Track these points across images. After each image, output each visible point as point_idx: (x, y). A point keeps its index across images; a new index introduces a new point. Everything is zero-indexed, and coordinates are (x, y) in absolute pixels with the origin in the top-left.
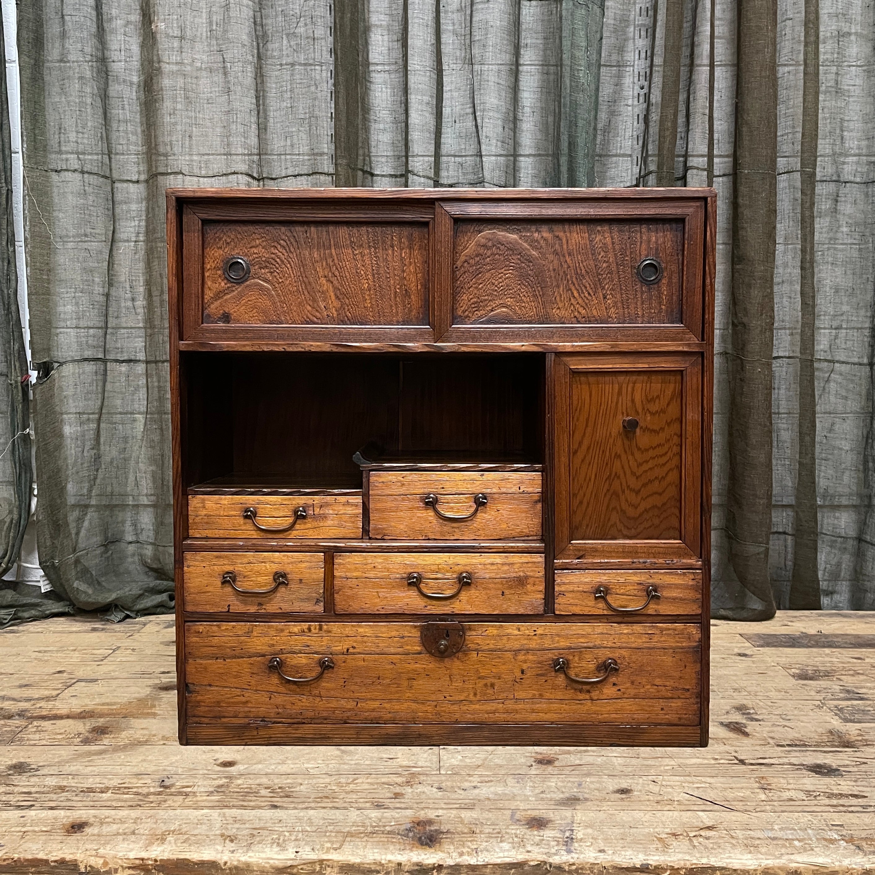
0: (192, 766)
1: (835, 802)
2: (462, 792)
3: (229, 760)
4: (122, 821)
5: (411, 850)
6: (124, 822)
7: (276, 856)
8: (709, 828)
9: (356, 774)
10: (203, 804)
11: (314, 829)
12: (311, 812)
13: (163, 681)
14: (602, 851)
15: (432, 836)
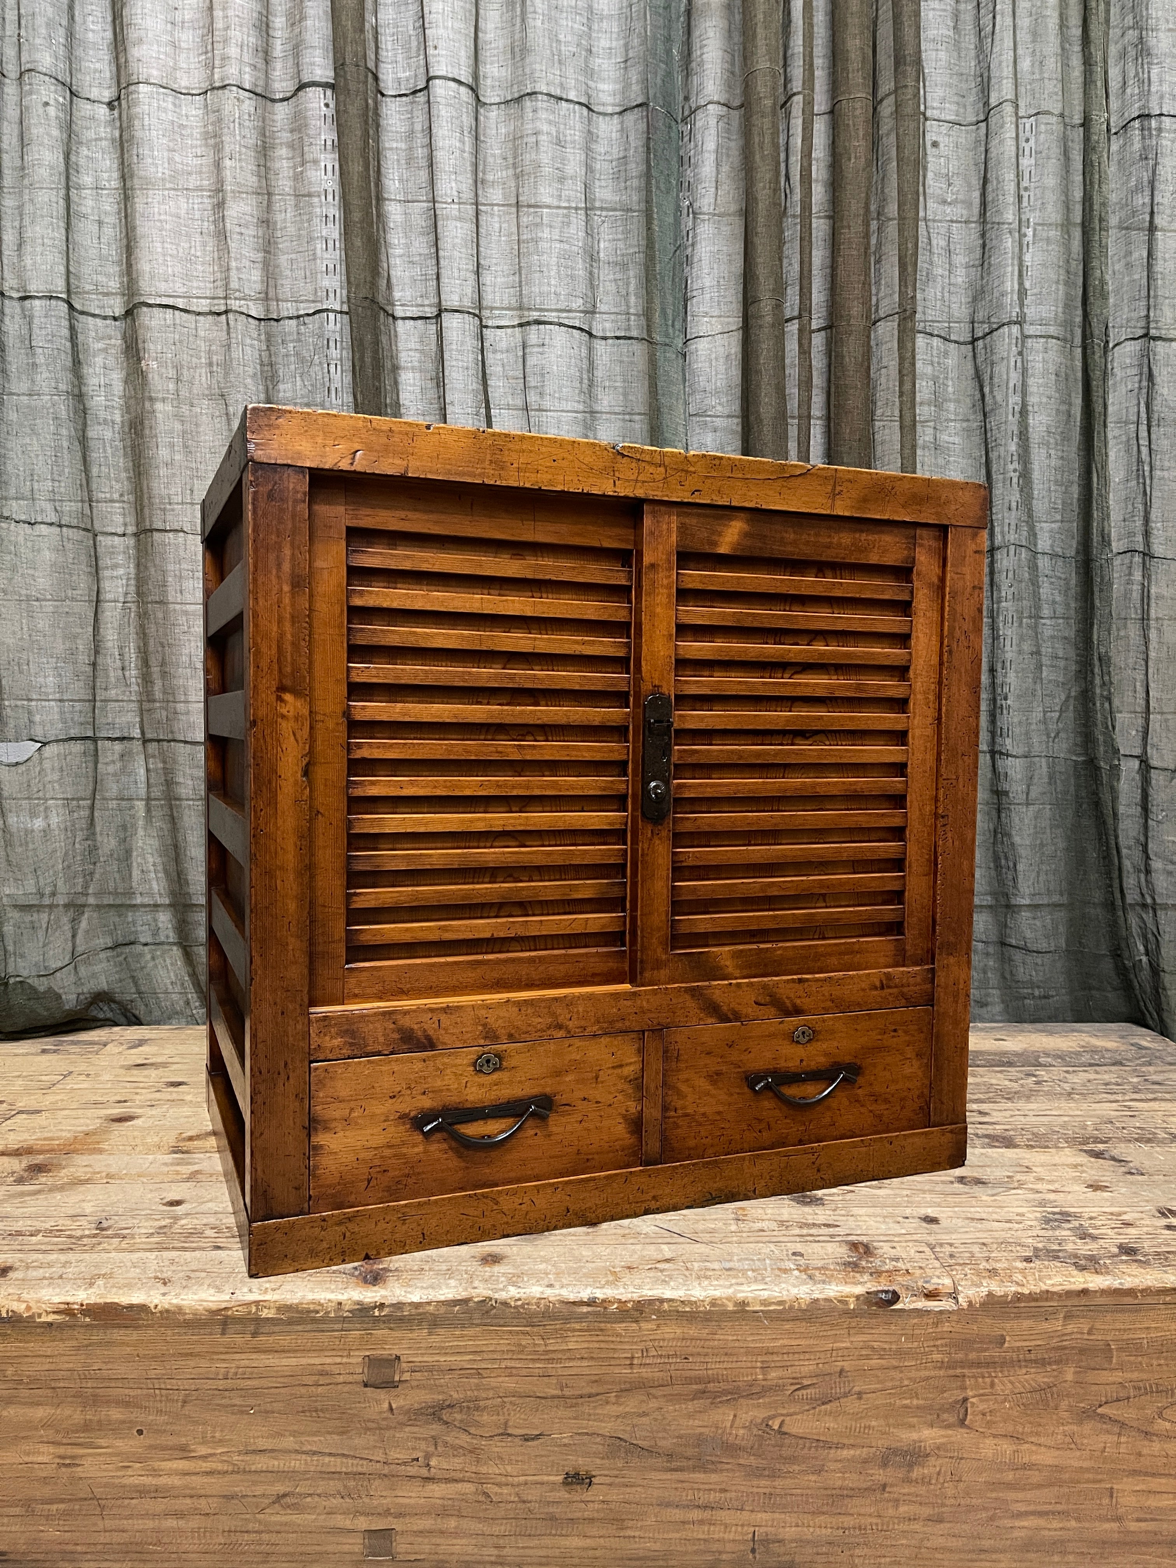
0: (134, 1206)
1: (805, 1231)
3: (177, 1198)
4: (50, 1265)
5: (353, 1289)
6: (52, 1266)
7: (211, 1298)
8: (667, 1261)
10: (141, 1246)
13: (117, 1111)
14: (550, 1286)
15: (378, 1274)
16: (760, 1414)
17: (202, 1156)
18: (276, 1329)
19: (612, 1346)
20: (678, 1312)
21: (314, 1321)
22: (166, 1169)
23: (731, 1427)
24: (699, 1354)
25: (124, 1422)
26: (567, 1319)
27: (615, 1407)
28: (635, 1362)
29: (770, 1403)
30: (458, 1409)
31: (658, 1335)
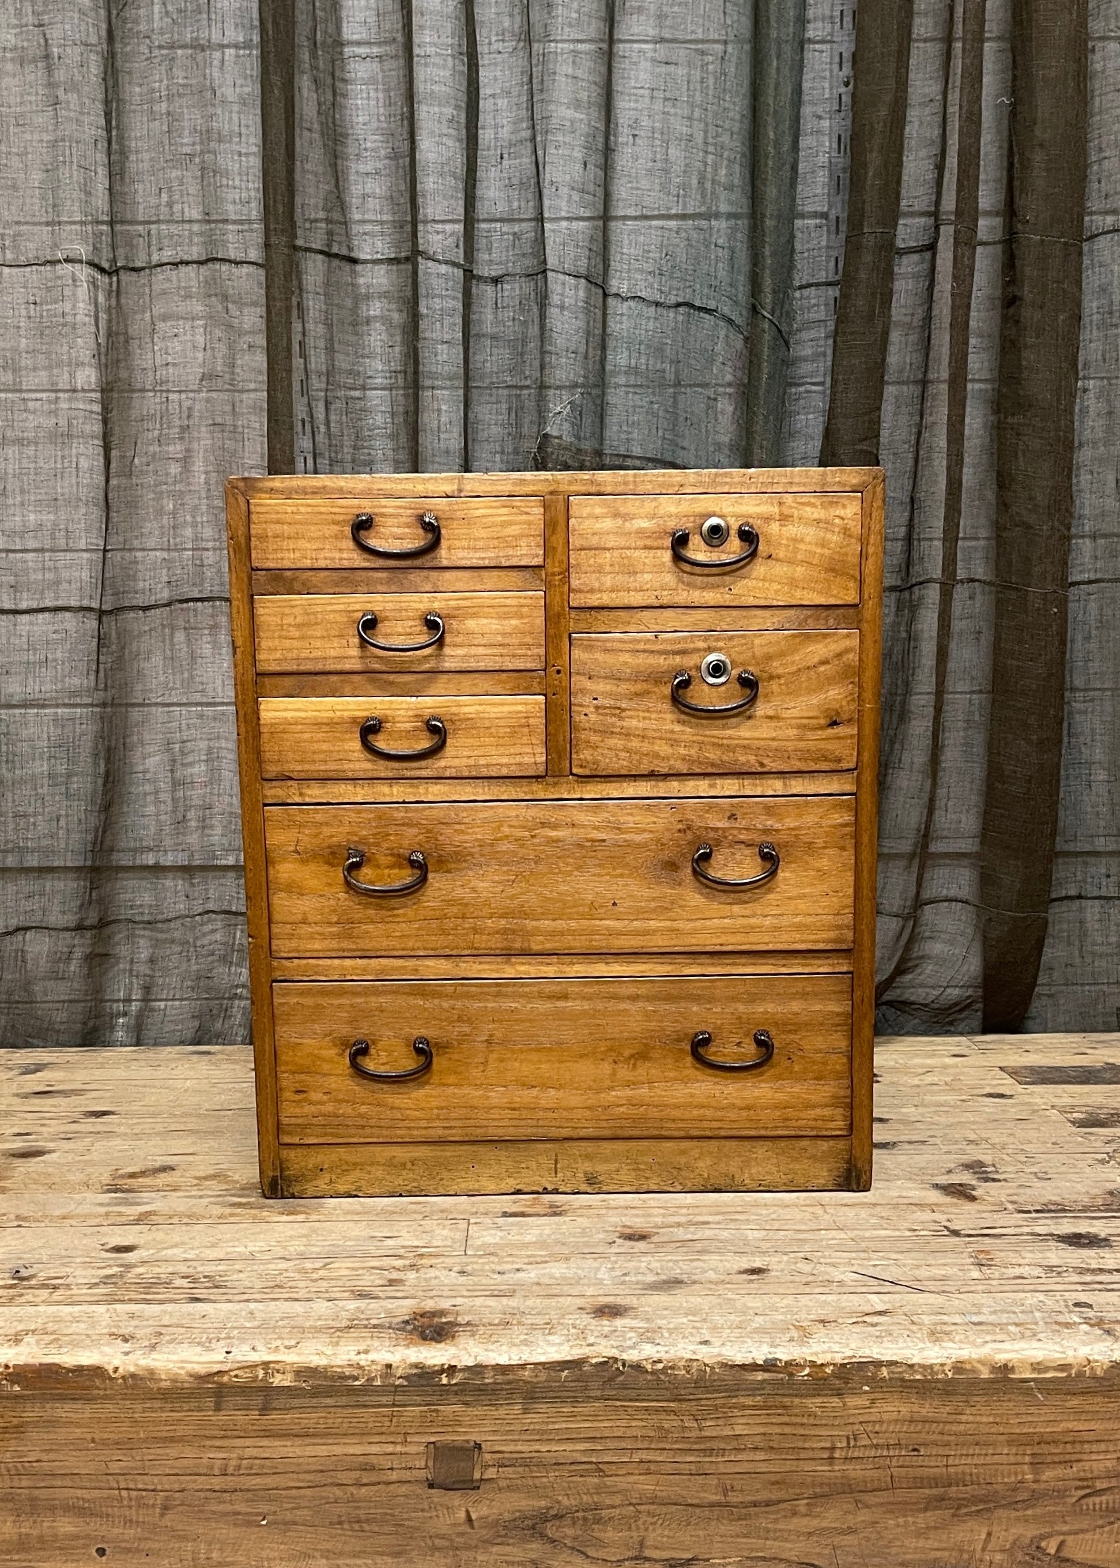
0: (63, 1253)
1: (1089, 1278)
2: (496, 1276)
3: (126, 1243)
5: (407, 1346)
7: (196, 1358)
8: (880, 1313)
9: (330, 1257)
10: (83, 1298)
11: (256, 1323)
12: (252, 1306)
13: (18, 1144)
14: (705, 1342)
15: (442, 1329)
16: (1029, 1532)
17: (153, 1195)
18: (296, 1402)
19: (802, 1431)
20: (903, 1380)
21: (352, 1391)
22: (103, 1210)
23: (984, 1549)
24: (935, 1444)
25: (77, 1537)
26: (733, 1390)
27: (805, 1521)
28: (837, 1455)
29: (1043, 1516)
30: (569, 1521)
31: (874, 1414)
